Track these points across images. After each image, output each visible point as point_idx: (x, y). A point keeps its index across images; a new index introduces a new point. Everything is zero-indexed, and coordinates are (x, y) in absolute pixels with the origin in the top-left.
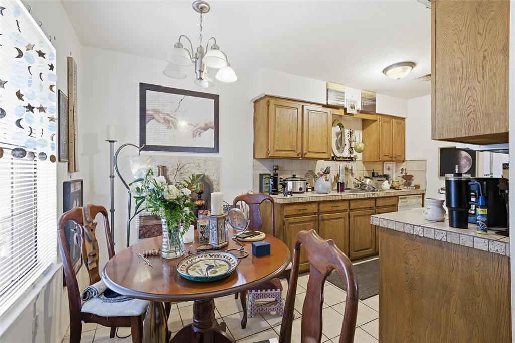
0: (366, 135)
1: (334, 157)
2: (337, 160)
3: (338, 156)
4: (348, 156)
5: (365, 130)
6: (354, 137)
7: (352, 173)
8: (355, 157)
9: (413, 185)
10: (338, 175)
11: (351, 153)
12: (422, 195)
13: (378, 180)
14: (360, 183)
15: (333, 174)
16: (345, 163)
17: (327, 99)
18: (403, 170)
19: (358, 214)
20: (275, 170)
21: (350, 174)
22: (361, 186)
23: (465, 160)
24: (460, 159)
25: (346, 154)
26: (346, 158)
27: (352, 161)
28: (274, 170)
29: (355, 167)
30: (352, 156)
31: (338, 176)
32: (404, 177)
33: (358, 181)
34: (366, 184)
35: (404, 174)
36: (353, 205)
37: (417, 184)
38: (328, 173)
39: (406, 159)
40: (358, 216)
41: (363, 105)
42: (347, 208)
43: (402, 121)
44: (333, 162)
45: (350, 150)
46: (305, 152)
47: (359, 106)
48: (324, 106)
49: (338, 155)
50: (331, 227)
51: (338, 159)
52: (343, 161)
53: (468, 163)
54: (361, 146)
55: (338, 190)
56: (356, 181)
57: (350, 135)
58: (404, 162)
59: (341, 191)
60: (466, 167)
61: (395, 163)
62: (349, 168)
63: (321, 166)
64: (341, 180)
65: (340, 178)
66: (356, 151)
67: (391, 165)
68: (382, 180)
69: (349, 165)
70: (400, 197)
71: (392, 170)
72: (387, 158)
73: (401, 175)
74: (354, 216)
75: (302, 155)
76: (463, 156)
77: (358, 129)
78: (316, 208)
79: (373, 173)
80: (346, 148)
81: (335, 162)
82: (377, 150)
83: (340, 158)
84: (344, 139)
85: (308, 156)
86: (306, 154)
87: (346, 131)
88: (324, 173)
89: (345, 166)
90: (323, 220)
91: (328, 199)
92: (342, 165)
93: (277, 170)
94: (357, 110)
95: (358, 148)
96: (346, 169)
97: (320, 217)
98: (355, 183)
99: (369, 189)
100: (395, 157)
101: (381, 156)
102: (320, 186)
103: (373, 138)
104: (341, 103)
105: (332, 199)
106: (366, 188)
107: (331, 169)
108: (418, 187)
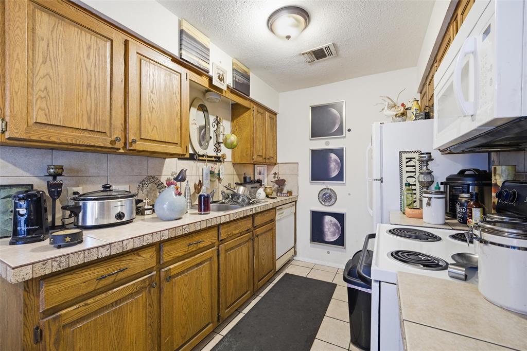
0: (237, 127)
1: (194, 154)
2: (199, 160)
3: (200, 154)
4: (214, 154)
5: (235, 122)
6: (221, 128)
7: (220, 179)
8: (224, 157)
9: (285, 191)
10: (200, 181)
11: (218, 150)
12: (294, 203)
13: (252, 188)
14: (232, 192)
15: (192, 180)
16: (210, 165)
17: (181, 49)
18: (275, 174)
19: (230, 246)
20: (55, 176)
21: (217, 180)
22: (232, 198)
23: (334, 163)
24: (330, 161)
25: (211, 151)
26: (211, 157)
27: (220, 161)
28: (50, 175)
29: (223, 171)
30: (220, 155)
31: (200, 183)
32: (276, 182)
33: (228, 189)
34: (240, 195)
35: (276, 179)
36: (224, 233)
37: (290, 191)
38: (183, 179)
39: (278, 162)
40: (232, 248)
41: (236, 81)
42: (215, 240)
43: (274, 117)
44: (191, 162)
45: (217, 146)
46: (131, 137)
47: (229, 80)
48: (174, 60)
49: (200, 151)
50: (186, 285)
51: (200, 158)
52: (208, 160)
53: (337, 166)
54: (233, 138)
55: (200, 210)
56: (225, 190)
57: (217, 125)
58: (275, 164)
59: (205, 211)
60: (335, 171)
61: (266, 166)
62: (216, 172)
63: (171, 167)
64: (204, 191)
65: (203, 188)
66: (226, 145)
67: (262, 168)
68: (256, 187)
69: (216, 167)
70: (277, 208)
71: (264, 174)
72: (260, 159)
73: (273, 180)
74: (227, 251)
75: (125, 144)
76: (332, 159)
77: (227, 119)
78: (152, 257)
79: (245, 178)
80: (212, 143)
81: (196, 162)
82: (251, 147)
83: (203, 156)
84: (209, 129)
85: (139, 146)
86: (134, 141)
87: (212, 119)
88: (176, 179)
89: (211, 169)
90: (169, 278)
91: (180, 233)
92: (206, 167)
93: (60, 175)
94: (228, 87)
95: (229, 141)
96: (212, 173)
97: (163, 275)
98: (224, 192)
99: (243, 200)
100: (269, 159)
101: (255, 157)
102: (165, 206)
103: (246, 132)
104: (203, 65)
105: (188, 231)
106: (240, 200)
107: (188, 173)
108: (290, 193)
